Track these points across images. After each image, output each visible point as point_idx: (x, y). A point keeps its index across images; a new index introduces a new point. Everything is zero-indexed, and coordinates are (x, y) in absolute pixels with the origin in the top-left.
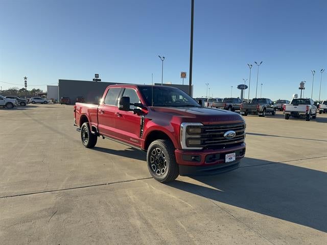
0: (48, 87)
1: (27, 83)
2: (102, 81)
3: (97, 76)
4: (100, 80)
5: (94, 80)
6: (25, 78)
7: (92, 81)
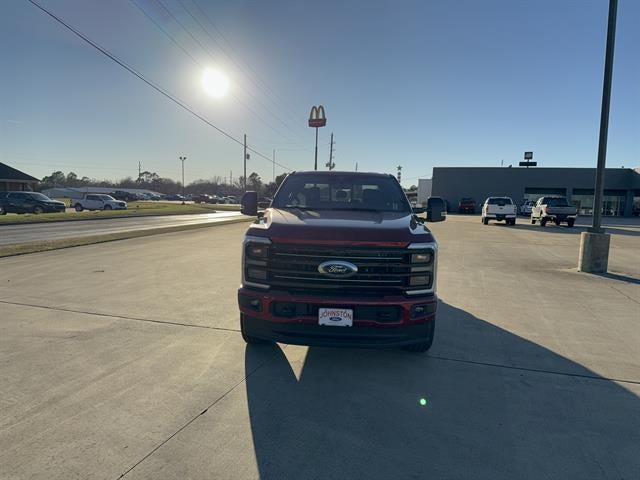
0: (420, 180)
1: (401, 176)
2: (538, 166)
3: (529, 155)
4: (535, 164)
5: (521, 164)
6: (399, 168)
7: (518, 166)
